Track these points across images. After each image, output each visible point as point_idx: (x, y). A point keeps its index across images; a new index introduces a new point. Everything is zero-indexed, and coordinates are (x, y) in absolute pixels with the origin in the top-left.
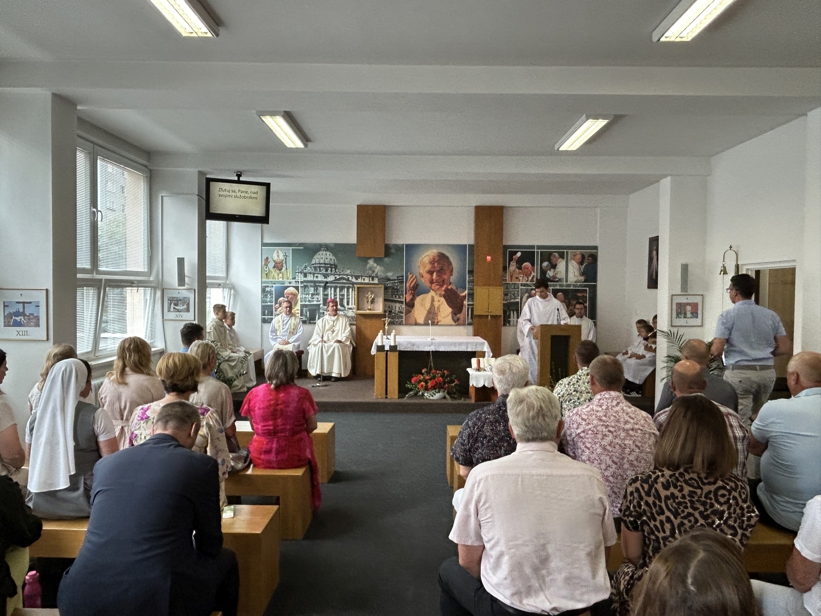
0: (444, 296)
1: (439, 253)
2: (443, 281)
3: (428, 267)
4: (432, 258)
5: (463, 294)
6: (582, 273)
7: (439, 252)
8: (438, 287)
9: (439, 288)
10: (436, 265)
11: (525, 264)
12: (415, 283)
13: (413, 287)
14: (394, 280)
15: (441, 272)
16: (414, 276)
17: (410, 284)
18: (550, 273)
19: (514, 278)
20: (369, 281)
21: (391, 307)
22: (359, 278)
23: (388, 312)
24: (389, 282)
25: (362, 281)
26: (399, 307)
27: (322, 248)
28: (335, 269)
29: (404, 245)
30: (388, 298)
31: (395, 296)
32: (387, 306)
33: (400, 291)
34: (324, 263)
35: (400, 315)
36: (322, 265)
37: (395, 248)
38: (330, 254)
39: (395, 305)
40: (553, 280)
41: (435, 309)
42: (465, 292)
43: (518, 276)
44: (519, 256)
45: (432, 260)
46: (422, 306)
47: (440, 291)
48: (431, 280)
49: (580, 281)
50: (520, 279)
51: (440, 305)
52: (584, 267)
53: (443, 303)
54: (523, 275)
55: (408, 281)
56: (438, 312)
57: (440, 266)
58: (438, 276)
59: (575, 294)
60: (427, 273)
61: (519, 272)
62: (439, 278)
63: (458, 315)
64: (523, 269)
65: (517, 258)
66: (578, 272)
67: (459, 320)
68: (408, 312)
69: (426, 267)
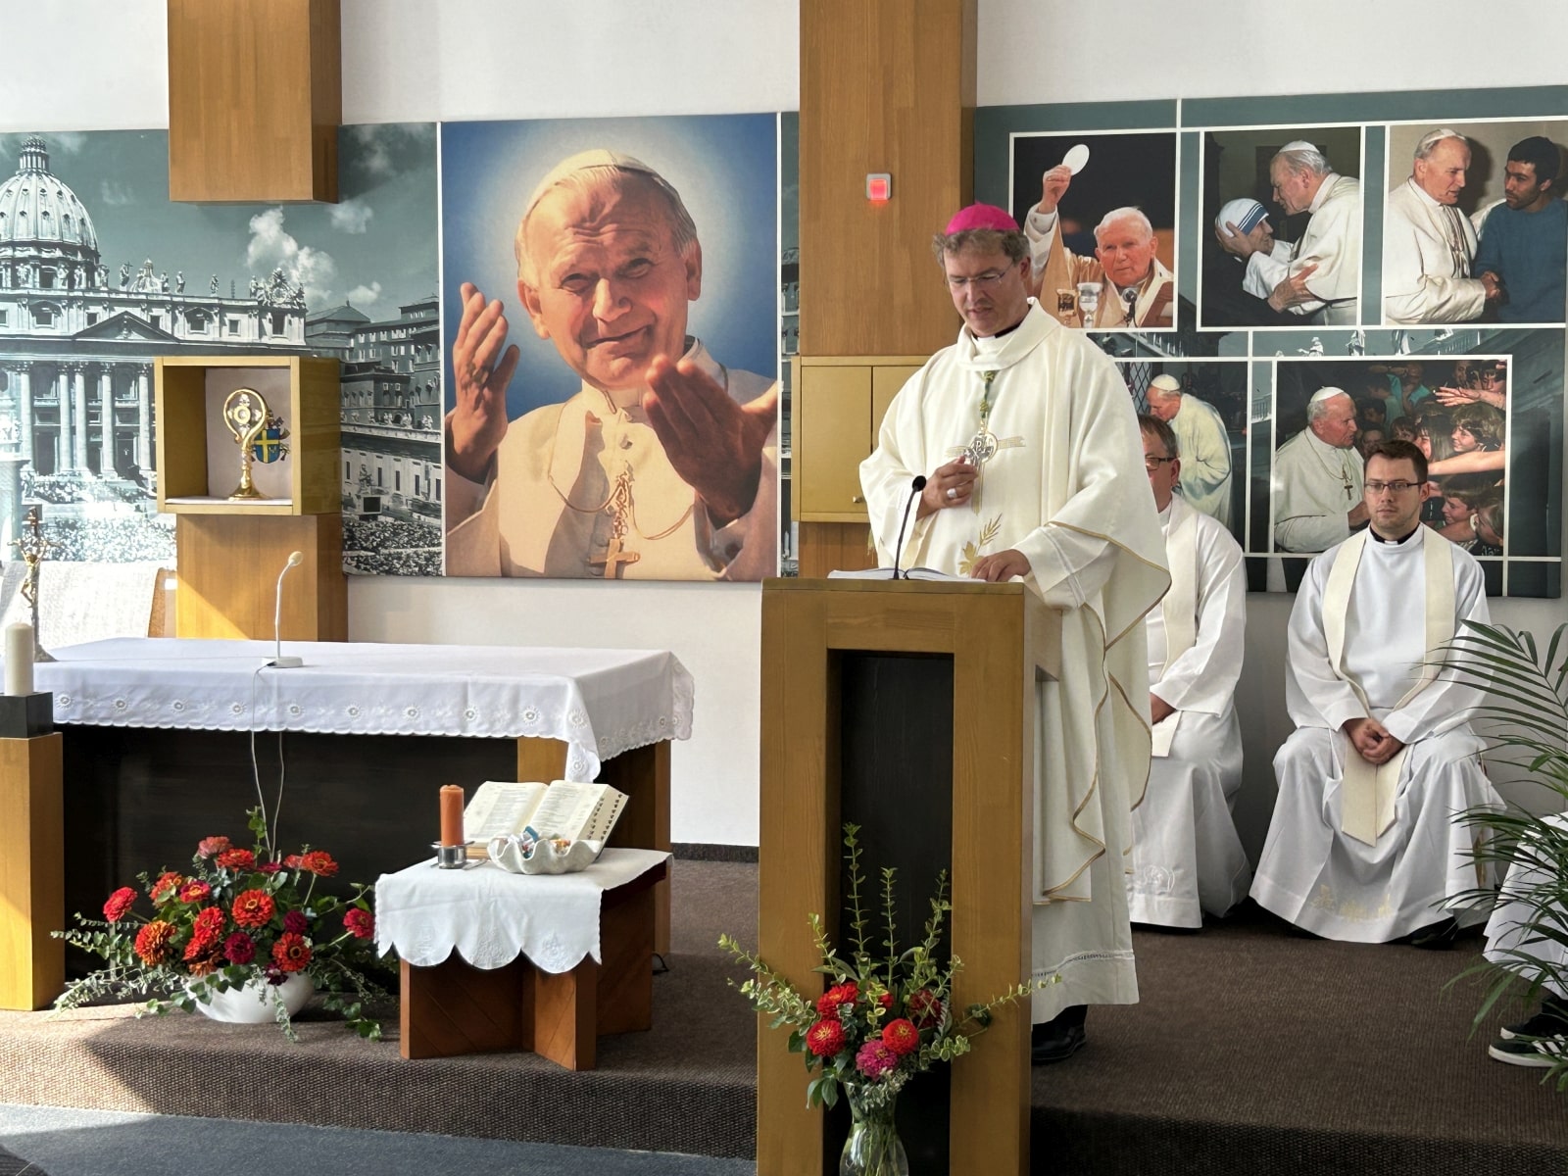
0: (656, 417)
1: (622, 169)
2: (649, 331)
3: (568, 250)
4: (585, 197)
5: (760, 403)
6: (1472, 263)
7: (620, 162)
8: (617, 364)
9: (626, 370)
10: (608, 235)
11: (1111, 218)
12: (500, 341)
13: (487, 366)
14: (388, 328)
15: (633, 274)
16: (493, 306)
17: (468, 349)
18: (1268, 270)
20: (262, 332)
21: (375, 478)
22: (211, 320)
23: (360, 504)
24: (362, 339)
25: (226, 336)
26: (417, 477)
27: (22, 162)
28: (91, 271)
29: (434, 125)
30: (359, 431)
31: (397, 420)
32: (355, 473)
33: (418, 390)
34: (31, 237)
35: (421, 527)
36: (26, 254)
37: (389, 144)
38: (60, 193)
39: (398, 466)
40: (1286, 312)
41: (606, 490)
42: (765, 390)
43: (1072, 293)
44: (1074, 172)
45: (585, 206)
46: (536, 473)
47: (629, 386)
48: (581, 324)
49: (1457, 310)
50: (1084, 307)
51: (630, 469)
52: (1488, 225)
53: (645, 455)
54: (1104, 281)
55: (461, 331)
56: (622, 506)
57: (630, 241)
58: (617, 300)
59: (1424, 391)
60: (561, 287)
61: (1079, 268)
62: (627, 310)
63: (729, 525)
64: (1100, 250)
65: (1068, 183)
66: (1445, 259)
67: (739, 554)
68: (465, 507)
69: (553, 250)
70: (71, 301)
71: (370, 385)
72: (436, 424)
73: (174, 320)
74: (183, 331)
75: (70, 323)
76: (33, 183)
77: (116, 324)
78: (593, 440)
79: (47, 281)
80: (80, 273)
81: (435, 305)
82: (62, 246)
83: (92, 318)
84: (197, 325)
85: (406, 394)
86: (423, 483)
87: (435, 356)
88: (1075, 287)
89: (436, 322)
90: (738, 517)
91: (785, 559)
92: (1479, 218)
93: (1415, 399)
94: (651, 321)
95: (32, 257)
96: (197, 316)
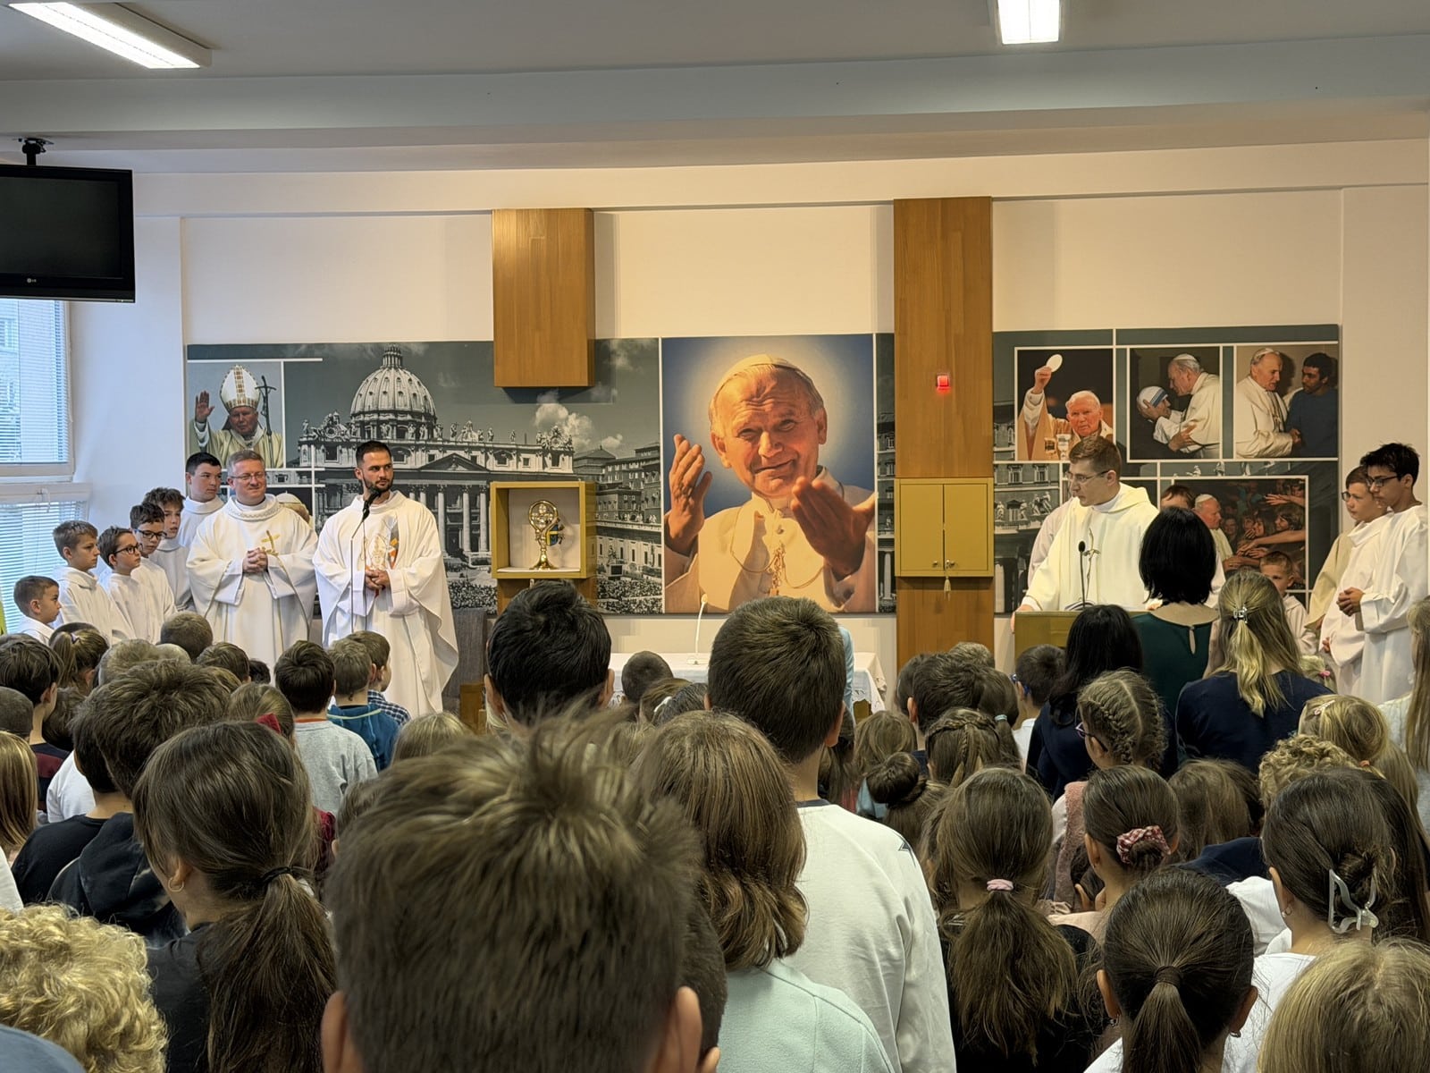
0: (799, 514)
1: (776, 366)
2: (794, 463)
3: (743, 414)
4: (753, 382)
5: (864, 506)
6: (1285, 424)
7: (775, 362)
8: (774, 483)
9: (780, 486)
10: (768, 406)
11: (1074, 397)
12: (699, 470)
13: (691, 485)
14: (627, 462)
15: (783, 429)
16: (695, 448)
17: (679, 474)
18: (1168, 427)
19: (1039, 446)
20: (545, 465)
21: (619, 554)
22: (511, 458)
23: (609, 570)
24: (610, 469)
25: (521, 468)
26: (646, 553)
27: (385, 360)
28: (431, 429)
29: (657, 339)
30: (609, 525)
31: (633, 518)
32: (606, 551)
33: (647, 500)
34: (391, 407)
35: (649, 583)
36: (387, 418)
37: (628, 351)
38: (410, 380)
39: (634, 547)
40: (1179, 451)
41: (767, 560)
42: (868, 497)
43: (1053, 440)
44: (1054, 370)
45: (754, 389)
46: (724, 549)
47: (782, 496)
48: (751, 458)
49: (1277, 450)
50: (1061, 448)
51: (783, 546)
52: (1292, 402)
53: (793, 537)
54: (1072, 433)
55: (674, 463)
56: (778, 569)
57: (782, 409)
58: (774, 445)
59: (1259, 497)
60: (738, 436)
61: (1057, 426)
62: (780, 450)
63: (846, 579)
64: (1069, 415)
65: (1049, 377)
66: (1269, 420)
67: (852, 596)
68: (676, 571)
69: (734, 414)
70: (417, 447)
71: (615, 497)
72: (659, 521)
73: (487, 458)
74: (493, 465)
75: (417, 460)
76: (392, 374)
77: (448, 461)
78: (759, 528)
79: (401, 435)
80: (424, 429)
81: (658, 448)
82: (411, 413)
83: (431, 457)
84: (502, 461)
85: (639, 502)
86: (650, 556)
87: (658, 479)
88: (1055, 437)
89: (659, 458)
90: (851, 574)
91: (881, 599)
92: (1288, 398)
93: (1254, 501)
94: (796, 457)
95: (390, 420)
96: (502, 456)
